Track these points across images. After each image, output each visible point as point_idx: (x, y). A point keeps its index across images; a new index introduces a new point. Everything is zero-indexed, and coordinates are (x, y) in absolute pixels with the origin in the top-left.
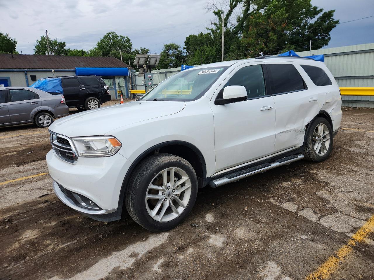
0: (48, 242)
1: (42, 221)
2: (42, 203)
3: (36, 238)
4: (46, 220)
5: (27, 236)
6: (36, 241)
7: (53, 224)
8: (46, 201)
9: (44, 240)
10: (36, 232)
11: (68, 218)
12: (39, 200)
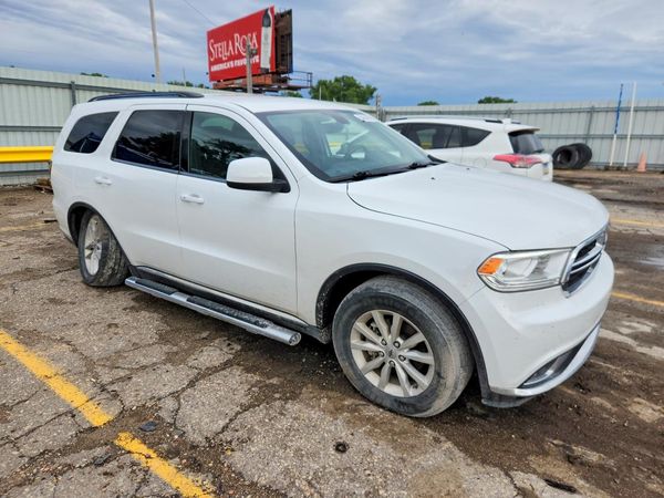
0: (625, 380)
1: (613, 420)
2: (582, 464)
3: (639, 396)
4: (604, 416)
5: (650, 411)
6: (642, 394)
7: (597, 400)
8: (571, 460)
9: (630, 386)
10: (634, 409)
11: (569, 391)
12: (581, 482)
